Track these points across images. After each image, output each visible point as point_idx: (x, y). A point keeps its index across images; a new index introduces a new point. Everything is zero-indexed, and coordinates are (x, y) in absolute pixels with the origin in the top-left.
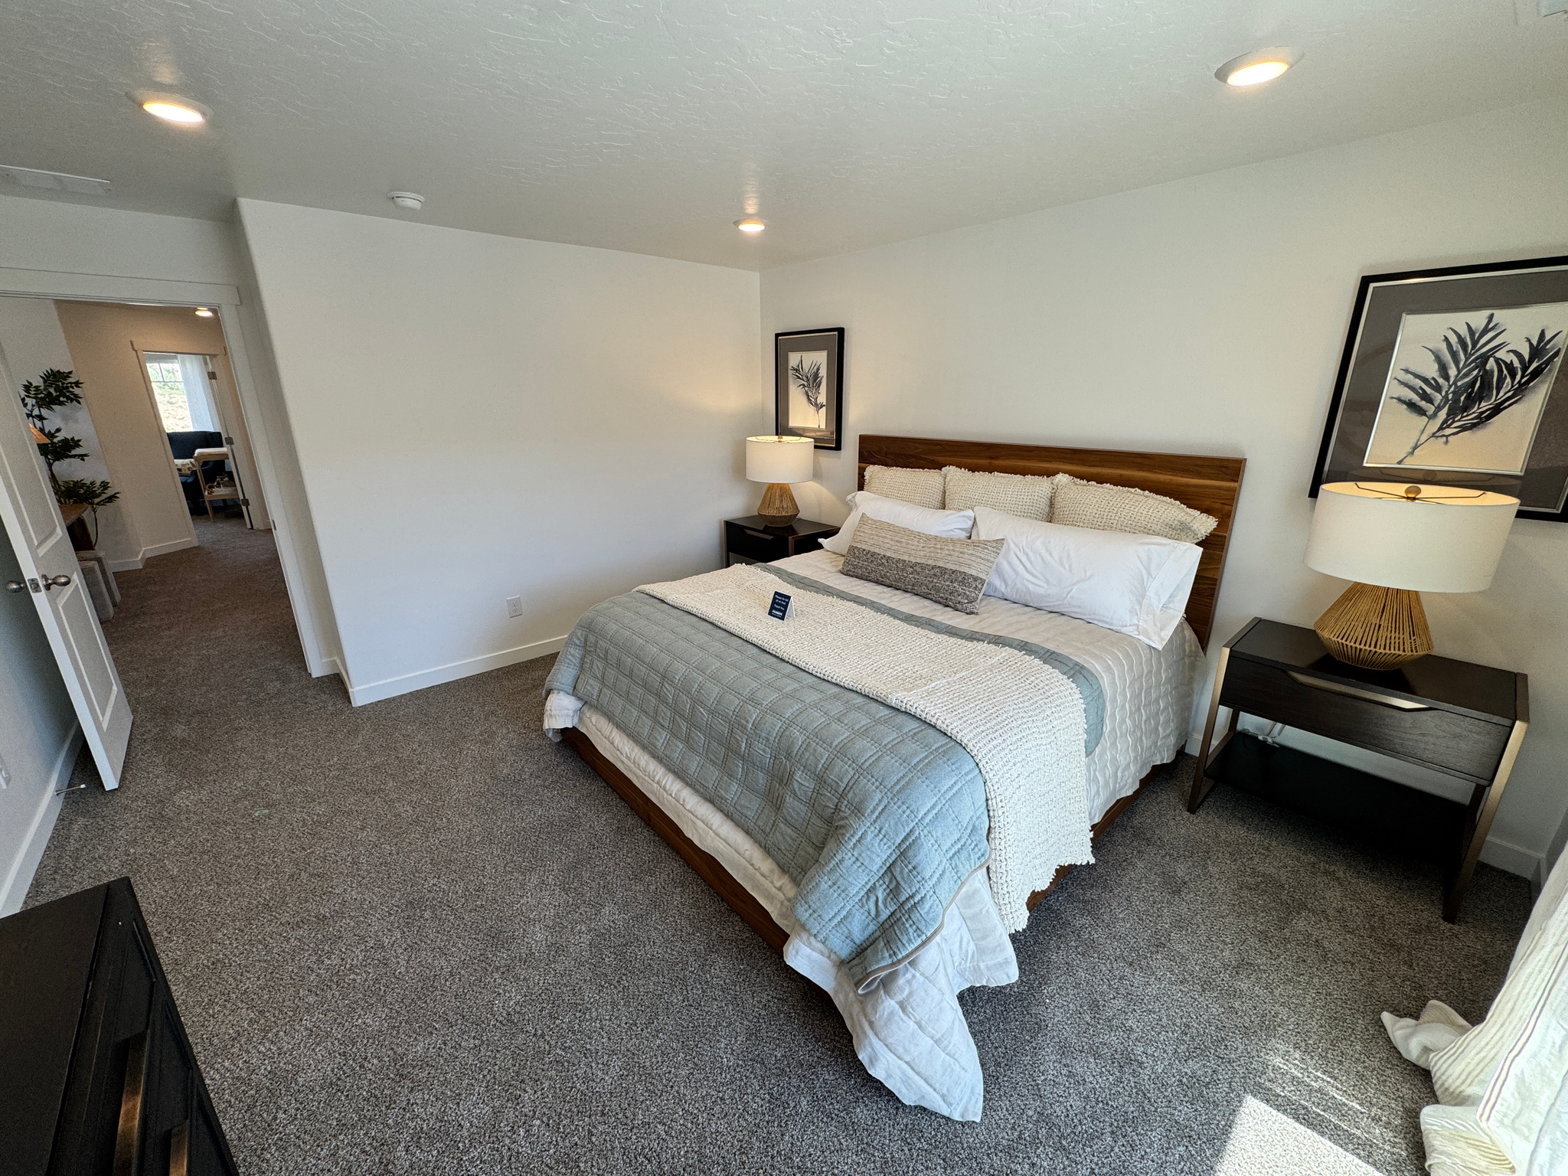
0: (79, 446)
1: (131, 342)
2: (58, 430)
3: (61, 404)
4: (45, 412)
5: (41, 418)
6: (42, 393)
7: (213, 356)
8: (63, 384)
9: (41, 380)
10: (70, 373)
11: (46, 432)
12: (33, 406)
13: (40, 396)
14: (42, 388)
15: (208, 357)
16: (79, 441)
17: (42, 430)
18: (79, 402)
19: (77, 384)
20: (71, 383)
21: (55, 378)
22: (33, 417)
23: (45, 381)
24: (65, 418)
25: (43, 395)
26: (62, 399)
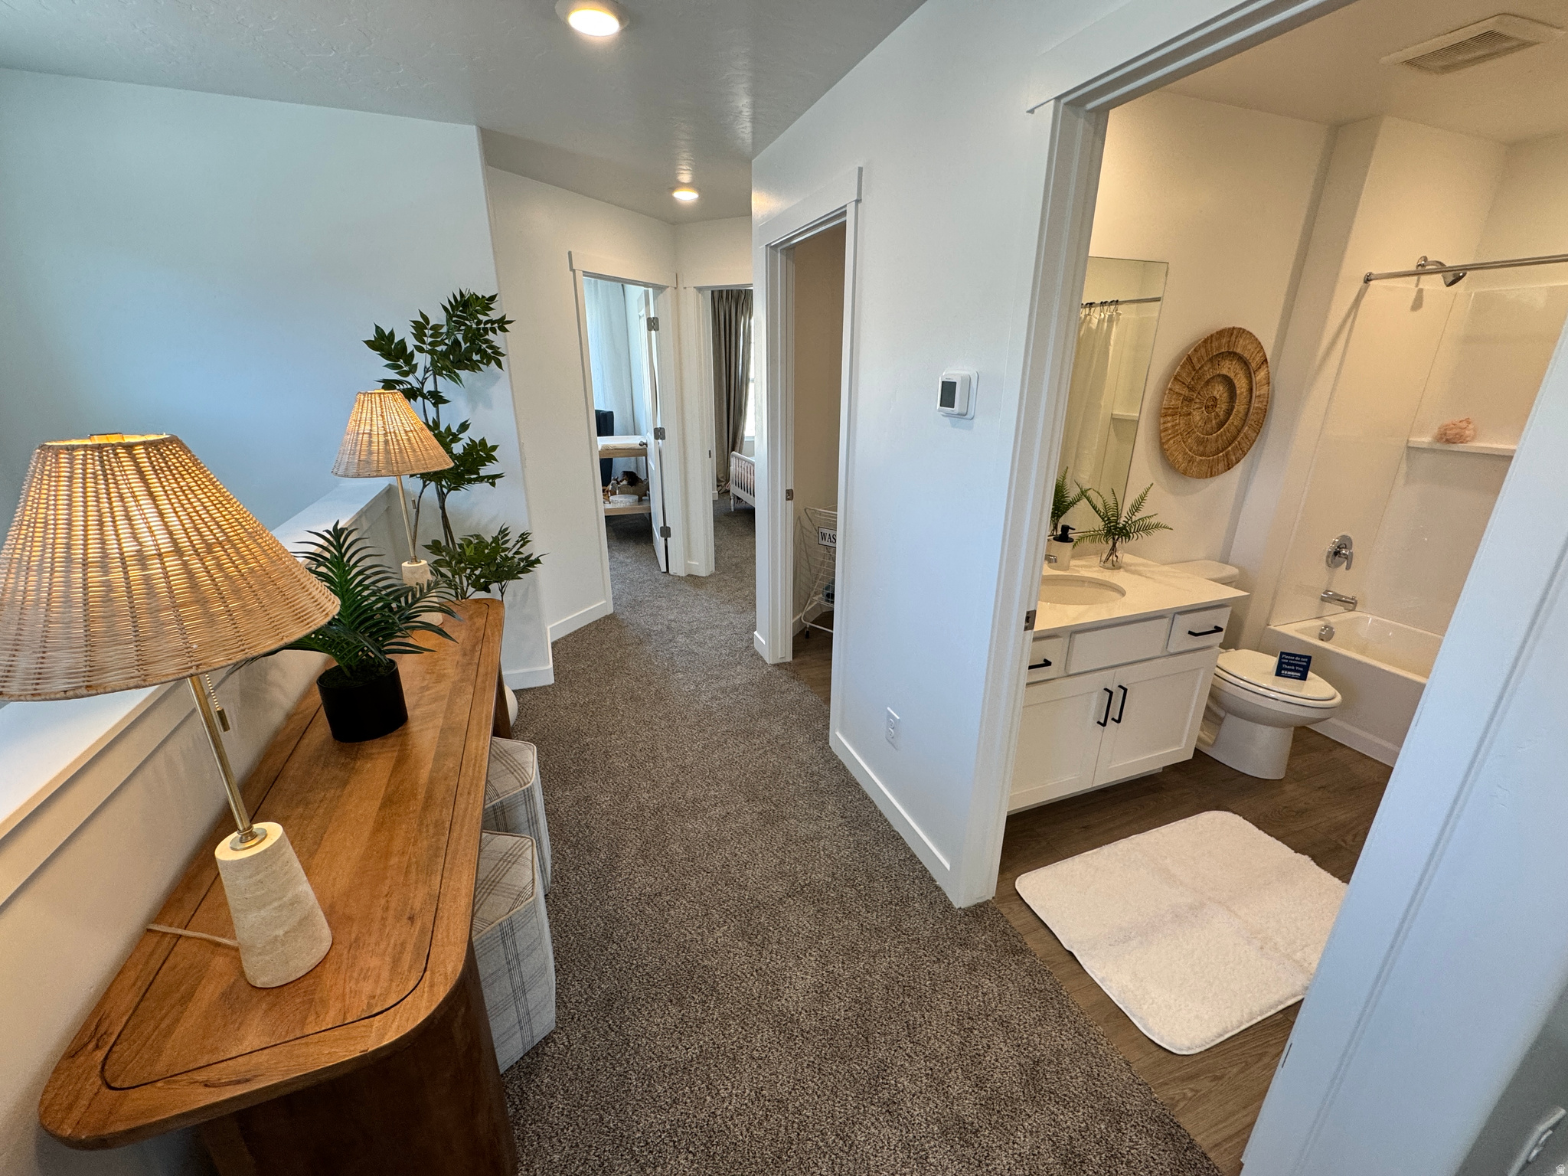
0: (491, 459)
1: (570, 253)
2: (464, 427)
3: (473, 367)
4: (444, 386)
5: (437, 399)
6: (442, 343)
7: (659, 289)
8: (479, 322)
9: (444, 314)
10: (492, 298)
11: (443, 429)
12: (426, 371)
13: (439, 349)
14: (444, 330)
15: (651, 290)
16: (494, 448)
17: (434, 427)
18: (499, 365)
19: (502, 324)
20: (492, 322)
21: (466, 307)
22: (424, 397)
23: (450, 317)
24: (473, 398)
25: (444, 348)
26: (476, 357)
